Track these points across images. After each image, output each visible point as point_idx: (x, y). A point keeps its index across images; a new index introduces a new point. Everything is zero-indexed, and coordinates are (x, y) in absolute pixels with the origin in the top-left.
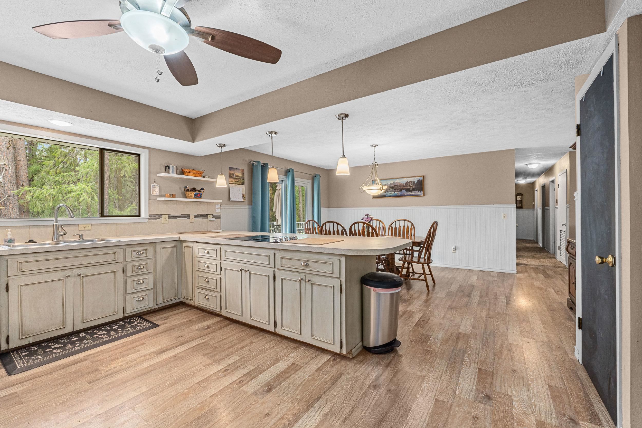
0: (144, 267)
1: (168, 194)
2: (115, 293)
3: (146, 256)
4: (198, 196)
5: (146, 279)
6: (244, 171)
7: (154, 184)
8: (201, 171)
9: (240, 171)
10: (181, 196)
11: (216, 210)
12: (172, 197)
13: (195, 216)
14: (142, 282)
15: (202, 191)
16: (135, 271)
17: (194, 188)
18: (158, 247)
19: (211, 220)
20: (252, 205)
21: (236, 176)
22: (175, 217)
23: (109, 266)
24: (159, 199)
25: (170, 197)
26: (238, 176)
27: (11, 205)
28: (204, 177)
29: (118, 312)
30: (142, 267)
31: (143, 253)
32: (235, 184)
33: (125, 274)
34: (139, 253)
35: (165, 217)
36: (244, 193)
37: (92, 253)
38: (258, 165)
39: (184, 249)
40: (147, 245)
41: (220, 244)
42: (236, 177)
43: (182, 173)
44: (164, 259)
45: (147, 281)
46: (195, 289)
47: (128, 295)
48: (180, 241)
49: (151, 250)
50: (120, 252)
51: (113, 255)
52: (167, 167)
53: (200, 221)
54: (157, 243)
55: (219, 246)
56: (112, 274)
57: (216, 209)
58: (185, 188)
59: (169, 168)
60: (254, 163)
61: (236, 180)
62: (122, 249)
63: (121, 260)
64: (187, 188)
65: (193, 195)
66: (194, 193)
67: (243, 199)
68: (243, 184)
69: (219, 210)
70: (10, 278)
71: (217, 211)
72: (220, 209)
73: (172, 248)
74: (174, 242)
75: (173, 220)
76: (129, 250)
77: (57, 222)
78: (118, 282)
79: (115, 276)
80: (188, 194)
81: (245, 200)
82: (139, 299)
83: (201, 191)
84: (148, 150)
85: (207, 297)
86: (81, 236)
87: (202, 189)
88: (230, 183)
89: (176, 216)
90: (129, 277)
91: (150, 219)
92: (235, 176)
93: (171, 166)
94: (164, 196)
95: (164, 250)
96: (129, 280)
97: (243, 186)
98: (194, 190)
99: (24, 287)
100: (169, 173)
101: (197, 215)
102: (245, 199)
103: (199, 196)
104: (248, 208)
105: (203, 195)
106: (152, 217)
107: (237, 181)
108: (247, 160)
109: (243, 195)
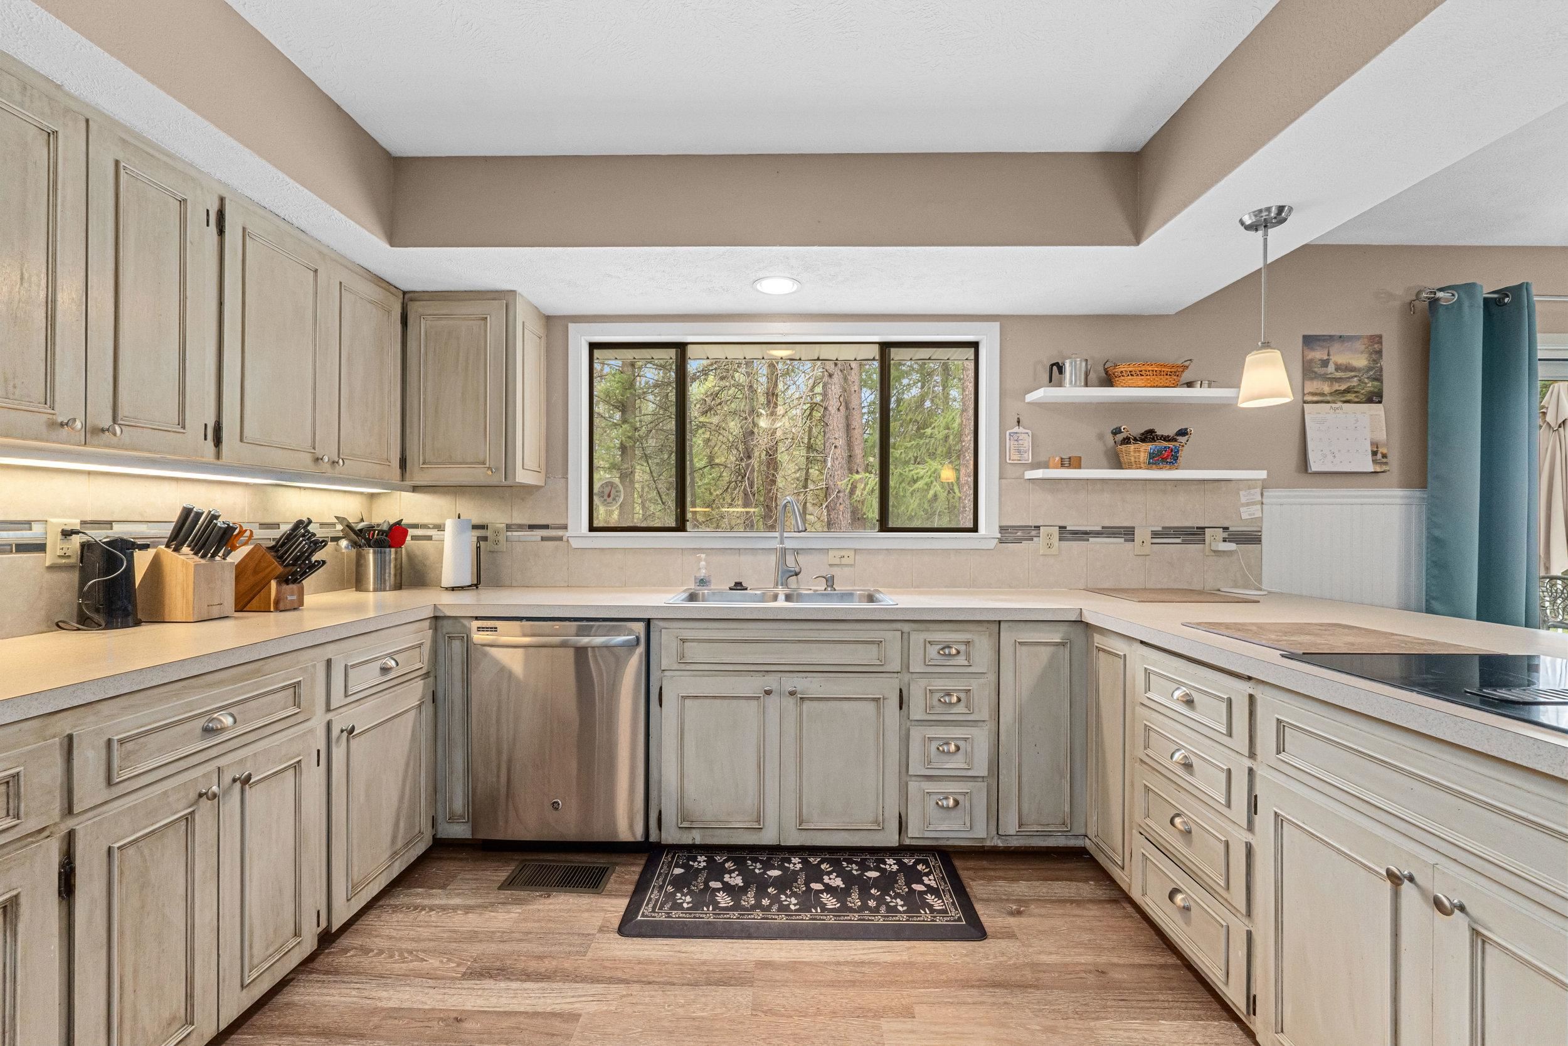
0: (959, 700)
1: (1057, 459)
2: (878, 761)
3: (966, 663)
4: (1164, 460)
5: (966, 739)
6: (1381, 343)
7: (1016, 429)
8: (1179, 363)
9: (1359, 345)
10: (1105, 462)
11: (1242, 509)
12: (1070, 466)
13: (1155, 534)
14: (953, 748)
15: (1182, 439)
16: (932, 707)
17: (1151, 432)
18: (1007, 637)
19: (1220, 549)
20: (1423, 486)
21: (1337, 370)
22: (1082, 535)
23: (864, 680)
24: (1031, 474)
25: (1063, 466)
26: (1348, 368)
27: (841, 507)
28: (1190, 385)
29: (885, 827)
30: (954, 699)
31: (958, 652)
32: (1335, 401)
33: (906, 712)
34: (947, 651)
35: (1049, 536)
36: (1382, 436)
37: (825, 636)
38: (1466, 304)
39: (1097, 658)
40: (971, 627)
41: (1250, 678)
42: (1339, 375)
43: (1108, 381)
44: (1028, 679)
45: (969, 749)
46: (1131, 834)
47: (913, 778)
48: (1082, 625)
49: (983, 645)
50: (892, 638)
51: (874, 647)
52: (1055, 368)
53: (1174, 549)
54: (1002, 624)
55: (1246, 688)
56: (872, 706)
57: (1243, 505)
58: (1116, 432)
59: (1061, 370)
60: (1440, 294)
61: (1337, 387)
62: (900, 633)
63: (896, 665)
64: (1120, 432)
65: (1143, 456)
66: (1149, 447)
67: (1375, 461)
68: (1375, 397)
69: (1256, 510)
70: (666, 673)
71: (1245, 516)
72: (1259, 507)
73: (1052, 649)
74: (1063, 628)
75: (1076, 546)
76: (917, 638)
77: (782, 542)
78: (886, 733)
79: (878, 708)
80: (1128, 453)
81: (1384, 468)
82: (945, 803)
83: (1176, 440)
84: (997, 324)
85: (1179, 898)
86: (830, 581)
87: (1183, 433)
88: (1305, 402)
89: (1086, 533)
90: (916, 723)
91: (1001, 541)
92: (1331, 368)
93: (1067, 365)
94: (1046, 465)
95: (1024, 648)
96: (916, 734)
97: (1377, 410)
98: (1148, 436)
99: (687, 701)
100: (1060, 384)
101: (1163, 528)
102: (1386, 463)
103: (1167, 457)
104: (1398, 501)
105: (1183, 455)
106: (1009, 534)
107: (1344, 387)
108: (1399, 291)
109: (1372, 444)
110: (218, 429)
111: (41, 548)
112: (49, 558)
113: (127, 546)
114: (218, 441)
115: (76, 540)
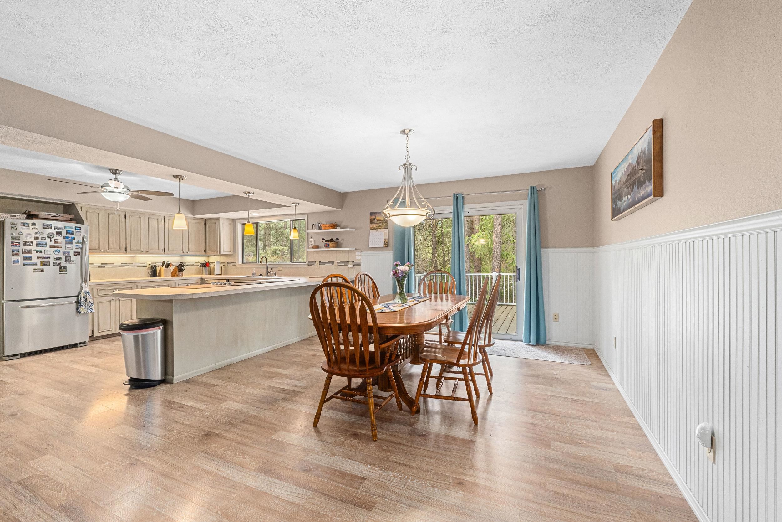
7: (311, 239)
9: (382, 215)
10: (324, 247)
12: (317, 248)
13: (338, 263)
15: (339, 241)
17: (332, 239)
19: (352, 267)
22: (324, 263)
25: (315, 248)
26: (379, 220)
32: (377, 229)
35: (317, 264)
36: (386, 237)
42: (378, 222)
53: (343, 267)
57: (356, 256)
58: (323, 240)
59: (314, 225)
61: (377, 225)
64: (326, 240)
65: (331, 245)
66: (332, 243)
67: (384, 244)
68: (386, 228)
69: (360, 257)
71: (357, 259)
75: (323, 266)
80: (328, 244)
81: (387, 246)
83: (337, 241)
87: (339, 239)
88: (370, 229)
89: (325, 263)
91: (308, 265)
92: (376, 220)
97: (386, 231)
100: (314, 229)
101: (340, 262)
102: (387, 244)
103: (337, 245)
104: (391, 254)
105: (340, 245)
106: (310, 263)
107: (379, 225)
109: (384, 240)
110: (164, 249)
111: (146, 266)
112: (147, 268)
113: (155, 266)
114: (164, 251)
115: (150, 265)
